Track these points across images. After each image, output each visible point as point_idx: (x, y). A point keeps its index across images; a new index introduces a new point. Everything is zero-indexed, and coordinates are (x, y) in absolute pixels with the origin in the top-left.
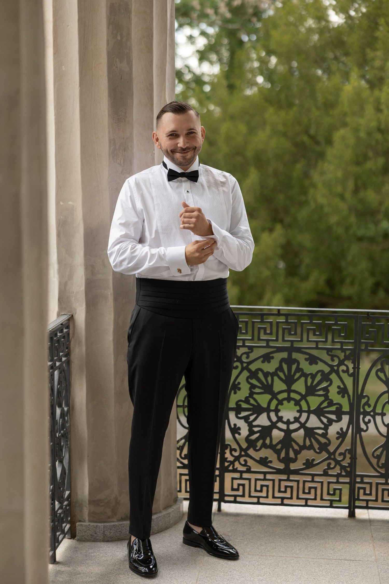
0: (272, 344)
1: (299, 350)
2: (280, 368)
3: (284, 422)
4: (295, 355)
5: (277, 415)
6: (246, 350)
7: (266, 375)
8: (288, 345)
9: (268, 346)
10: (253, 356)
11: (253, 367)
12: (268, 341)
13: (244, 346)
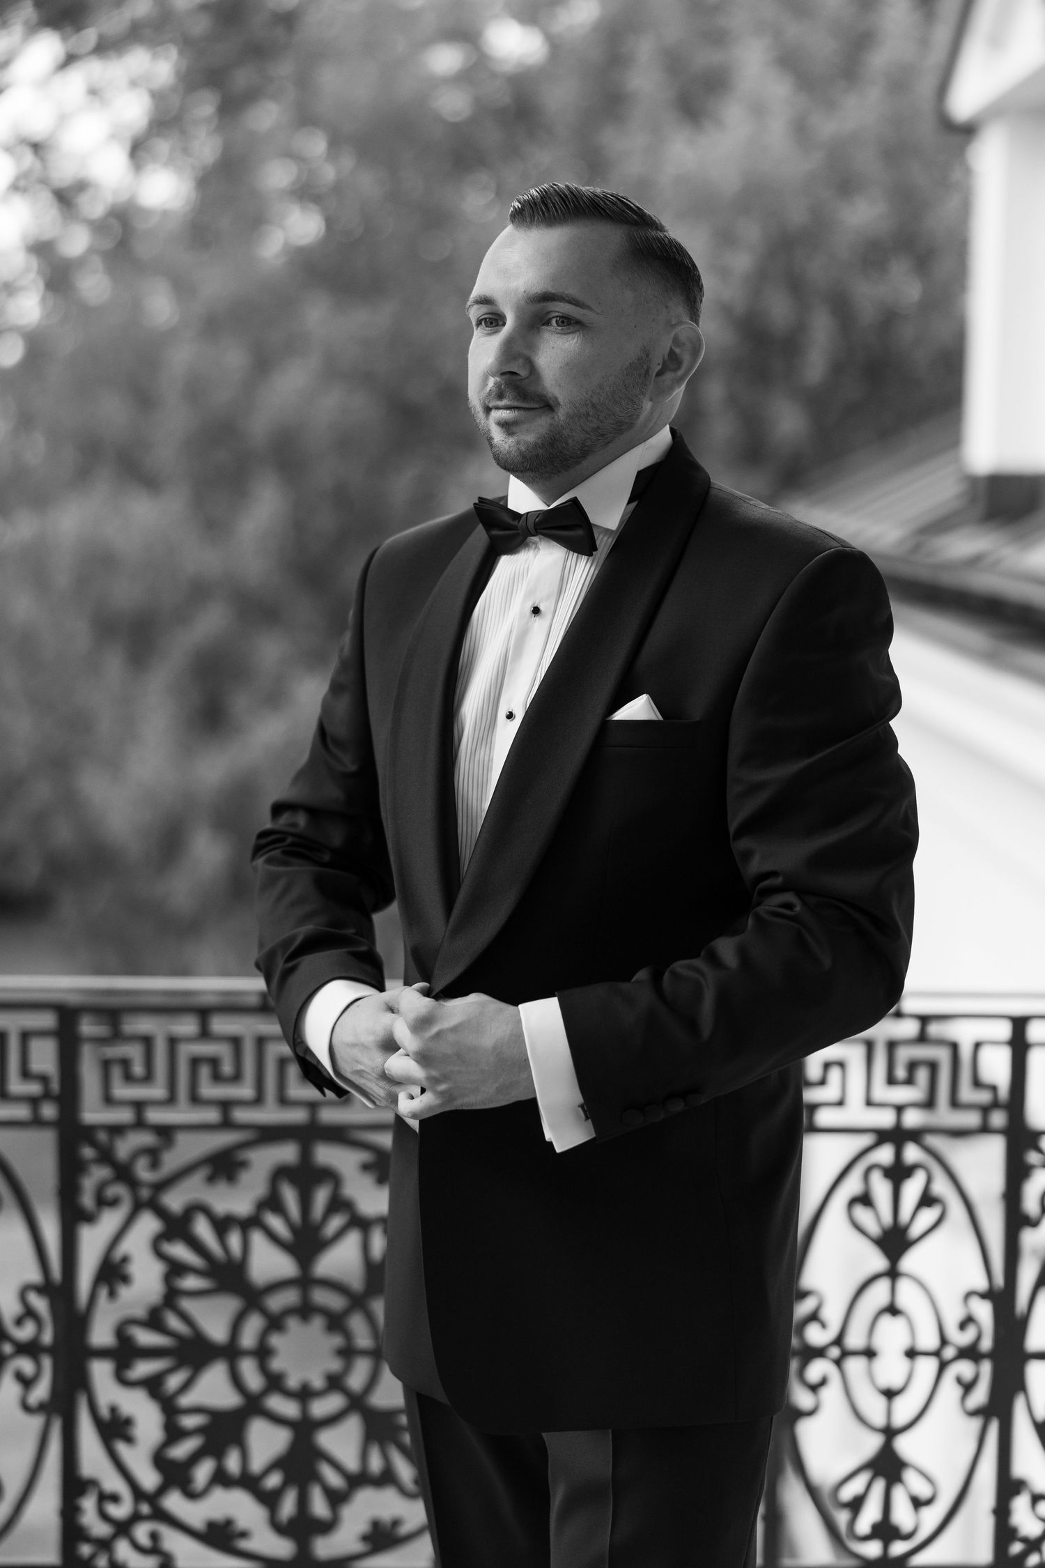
0: (241, 1115)
1: (339, 1135)
2: (272, 1202)
3: (288, 1394)
4: (326, 1155)
5: (264, 1369)
6: (145, 1139)
7: (222, 1225)
8: (297, 1116)
9: (227, 1124)
10: (172, 1160)
11: (175, 1201)
12: (226, 1105)
13: (140, 1124)
